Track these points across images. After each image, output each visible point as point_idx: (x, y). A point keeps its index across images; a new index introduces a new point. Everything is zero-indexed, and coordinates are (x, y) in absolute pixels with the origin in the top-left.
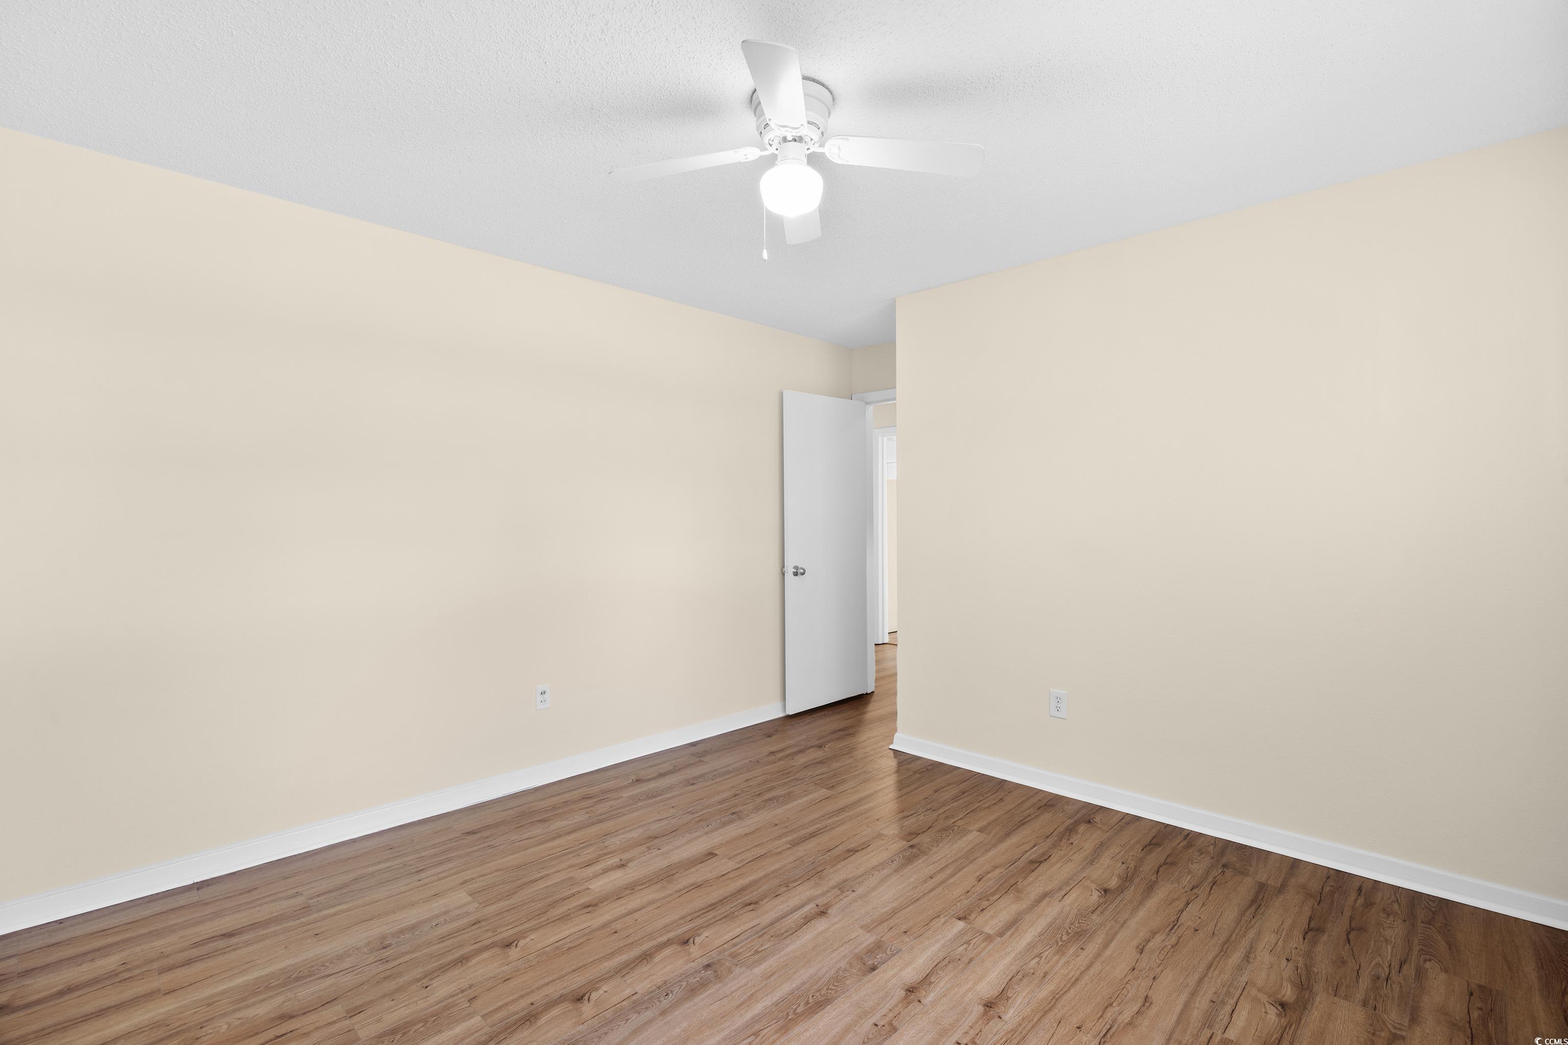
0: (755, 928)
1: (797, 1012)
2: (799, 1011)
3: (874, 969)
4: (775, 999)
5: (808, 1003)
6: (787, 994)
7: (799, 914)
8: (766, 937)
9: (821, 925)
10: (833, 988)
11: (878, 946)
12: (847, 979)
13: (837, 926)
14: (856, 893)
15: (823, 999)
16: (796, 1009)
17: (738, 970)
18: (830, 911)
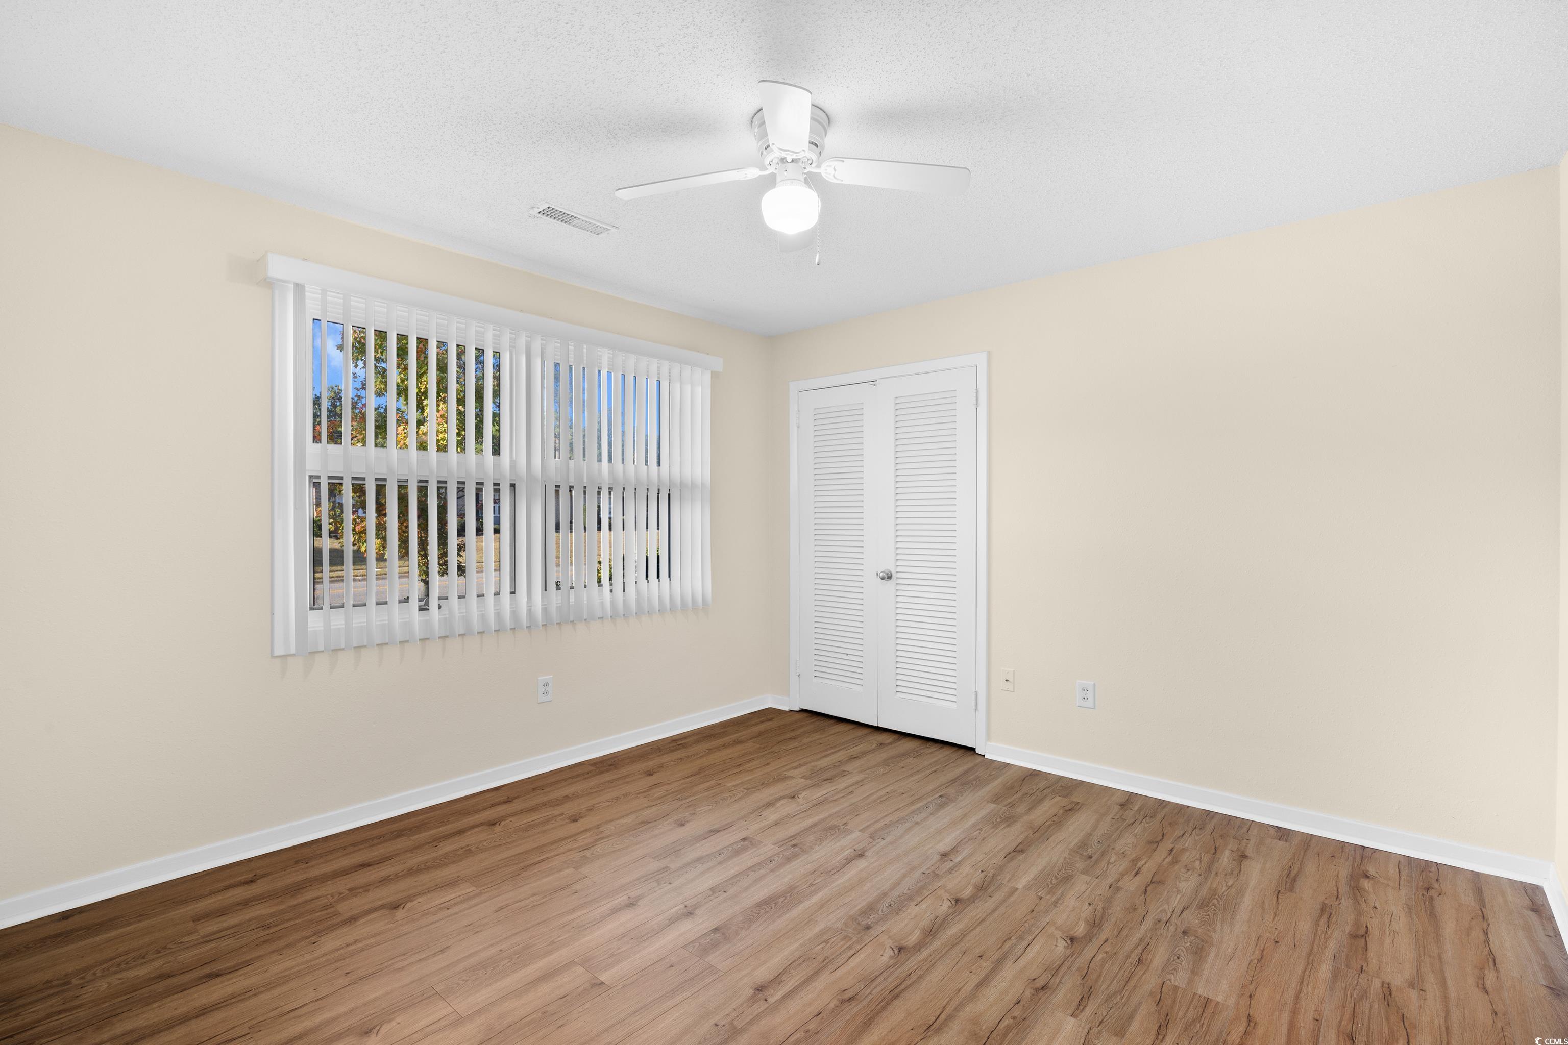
0: (835, 968)
1: (784, 898)
2: (783, 899)
3: (716, 930)
4: (802, 905)
5: (776, 904)
6: (793, 909)
7: (787, 988)
8: (821, 958)
9: (762, 974)
10: (754, 914)
11: (705, 951)
12: (742, 920)
13: (744, 972)
14: (713, 1021)
15: (764, 907)
16: (785, 899)
17: (839, 925)
18: (751, 992)
